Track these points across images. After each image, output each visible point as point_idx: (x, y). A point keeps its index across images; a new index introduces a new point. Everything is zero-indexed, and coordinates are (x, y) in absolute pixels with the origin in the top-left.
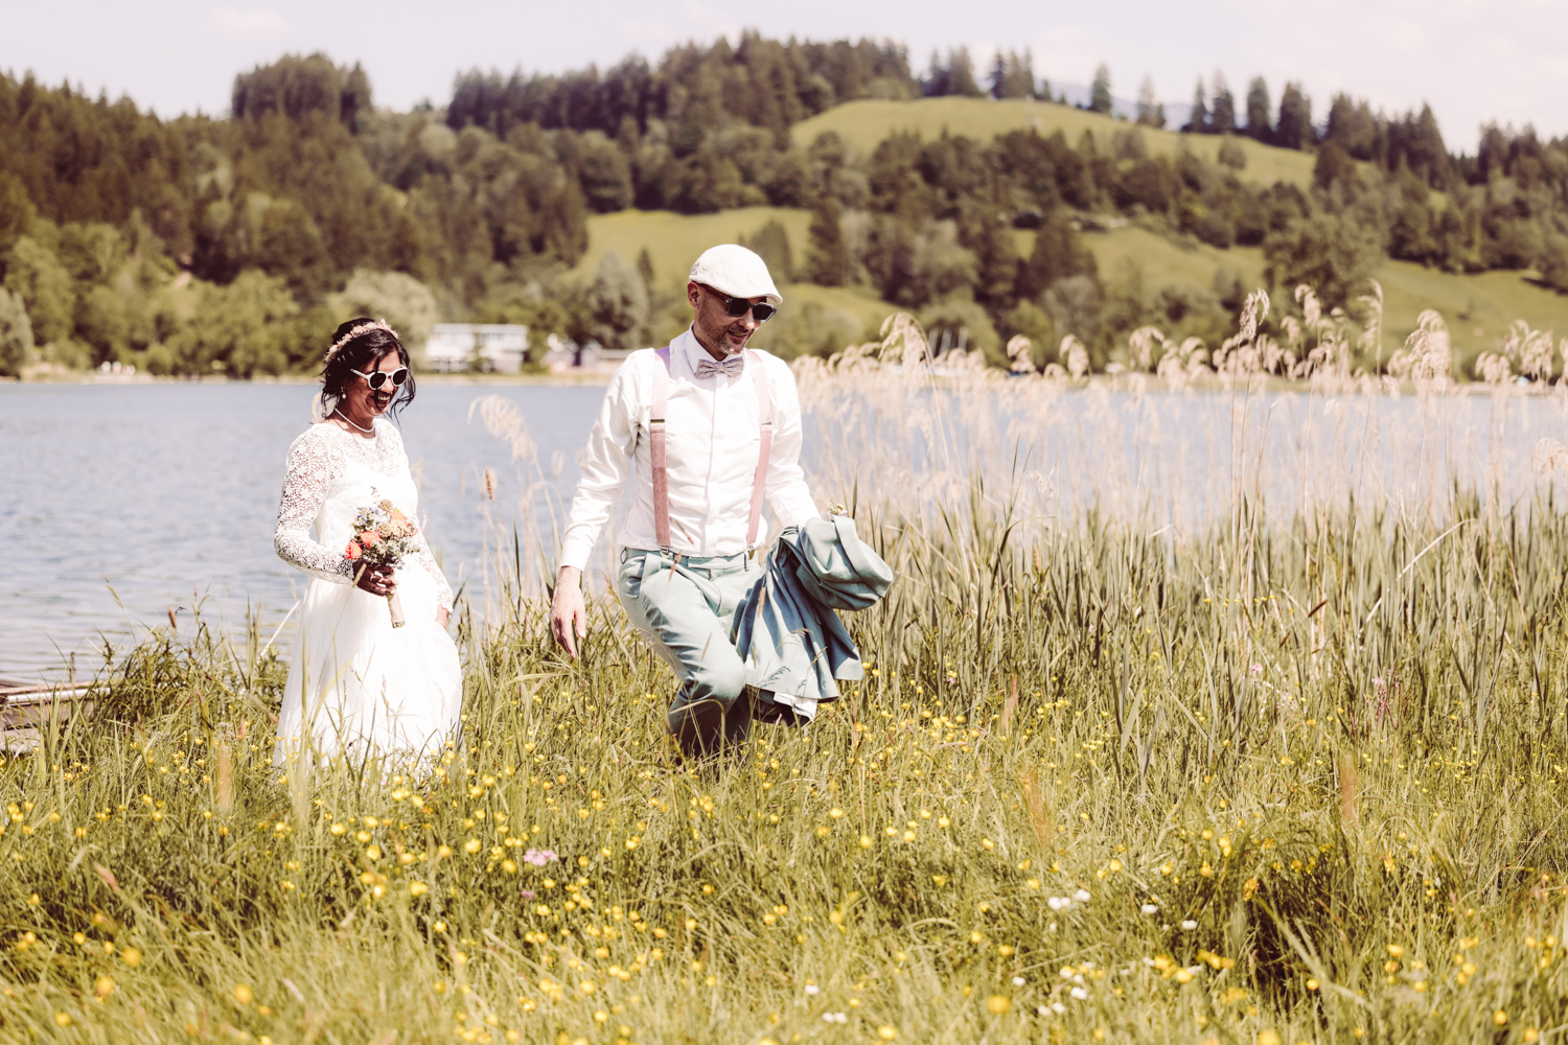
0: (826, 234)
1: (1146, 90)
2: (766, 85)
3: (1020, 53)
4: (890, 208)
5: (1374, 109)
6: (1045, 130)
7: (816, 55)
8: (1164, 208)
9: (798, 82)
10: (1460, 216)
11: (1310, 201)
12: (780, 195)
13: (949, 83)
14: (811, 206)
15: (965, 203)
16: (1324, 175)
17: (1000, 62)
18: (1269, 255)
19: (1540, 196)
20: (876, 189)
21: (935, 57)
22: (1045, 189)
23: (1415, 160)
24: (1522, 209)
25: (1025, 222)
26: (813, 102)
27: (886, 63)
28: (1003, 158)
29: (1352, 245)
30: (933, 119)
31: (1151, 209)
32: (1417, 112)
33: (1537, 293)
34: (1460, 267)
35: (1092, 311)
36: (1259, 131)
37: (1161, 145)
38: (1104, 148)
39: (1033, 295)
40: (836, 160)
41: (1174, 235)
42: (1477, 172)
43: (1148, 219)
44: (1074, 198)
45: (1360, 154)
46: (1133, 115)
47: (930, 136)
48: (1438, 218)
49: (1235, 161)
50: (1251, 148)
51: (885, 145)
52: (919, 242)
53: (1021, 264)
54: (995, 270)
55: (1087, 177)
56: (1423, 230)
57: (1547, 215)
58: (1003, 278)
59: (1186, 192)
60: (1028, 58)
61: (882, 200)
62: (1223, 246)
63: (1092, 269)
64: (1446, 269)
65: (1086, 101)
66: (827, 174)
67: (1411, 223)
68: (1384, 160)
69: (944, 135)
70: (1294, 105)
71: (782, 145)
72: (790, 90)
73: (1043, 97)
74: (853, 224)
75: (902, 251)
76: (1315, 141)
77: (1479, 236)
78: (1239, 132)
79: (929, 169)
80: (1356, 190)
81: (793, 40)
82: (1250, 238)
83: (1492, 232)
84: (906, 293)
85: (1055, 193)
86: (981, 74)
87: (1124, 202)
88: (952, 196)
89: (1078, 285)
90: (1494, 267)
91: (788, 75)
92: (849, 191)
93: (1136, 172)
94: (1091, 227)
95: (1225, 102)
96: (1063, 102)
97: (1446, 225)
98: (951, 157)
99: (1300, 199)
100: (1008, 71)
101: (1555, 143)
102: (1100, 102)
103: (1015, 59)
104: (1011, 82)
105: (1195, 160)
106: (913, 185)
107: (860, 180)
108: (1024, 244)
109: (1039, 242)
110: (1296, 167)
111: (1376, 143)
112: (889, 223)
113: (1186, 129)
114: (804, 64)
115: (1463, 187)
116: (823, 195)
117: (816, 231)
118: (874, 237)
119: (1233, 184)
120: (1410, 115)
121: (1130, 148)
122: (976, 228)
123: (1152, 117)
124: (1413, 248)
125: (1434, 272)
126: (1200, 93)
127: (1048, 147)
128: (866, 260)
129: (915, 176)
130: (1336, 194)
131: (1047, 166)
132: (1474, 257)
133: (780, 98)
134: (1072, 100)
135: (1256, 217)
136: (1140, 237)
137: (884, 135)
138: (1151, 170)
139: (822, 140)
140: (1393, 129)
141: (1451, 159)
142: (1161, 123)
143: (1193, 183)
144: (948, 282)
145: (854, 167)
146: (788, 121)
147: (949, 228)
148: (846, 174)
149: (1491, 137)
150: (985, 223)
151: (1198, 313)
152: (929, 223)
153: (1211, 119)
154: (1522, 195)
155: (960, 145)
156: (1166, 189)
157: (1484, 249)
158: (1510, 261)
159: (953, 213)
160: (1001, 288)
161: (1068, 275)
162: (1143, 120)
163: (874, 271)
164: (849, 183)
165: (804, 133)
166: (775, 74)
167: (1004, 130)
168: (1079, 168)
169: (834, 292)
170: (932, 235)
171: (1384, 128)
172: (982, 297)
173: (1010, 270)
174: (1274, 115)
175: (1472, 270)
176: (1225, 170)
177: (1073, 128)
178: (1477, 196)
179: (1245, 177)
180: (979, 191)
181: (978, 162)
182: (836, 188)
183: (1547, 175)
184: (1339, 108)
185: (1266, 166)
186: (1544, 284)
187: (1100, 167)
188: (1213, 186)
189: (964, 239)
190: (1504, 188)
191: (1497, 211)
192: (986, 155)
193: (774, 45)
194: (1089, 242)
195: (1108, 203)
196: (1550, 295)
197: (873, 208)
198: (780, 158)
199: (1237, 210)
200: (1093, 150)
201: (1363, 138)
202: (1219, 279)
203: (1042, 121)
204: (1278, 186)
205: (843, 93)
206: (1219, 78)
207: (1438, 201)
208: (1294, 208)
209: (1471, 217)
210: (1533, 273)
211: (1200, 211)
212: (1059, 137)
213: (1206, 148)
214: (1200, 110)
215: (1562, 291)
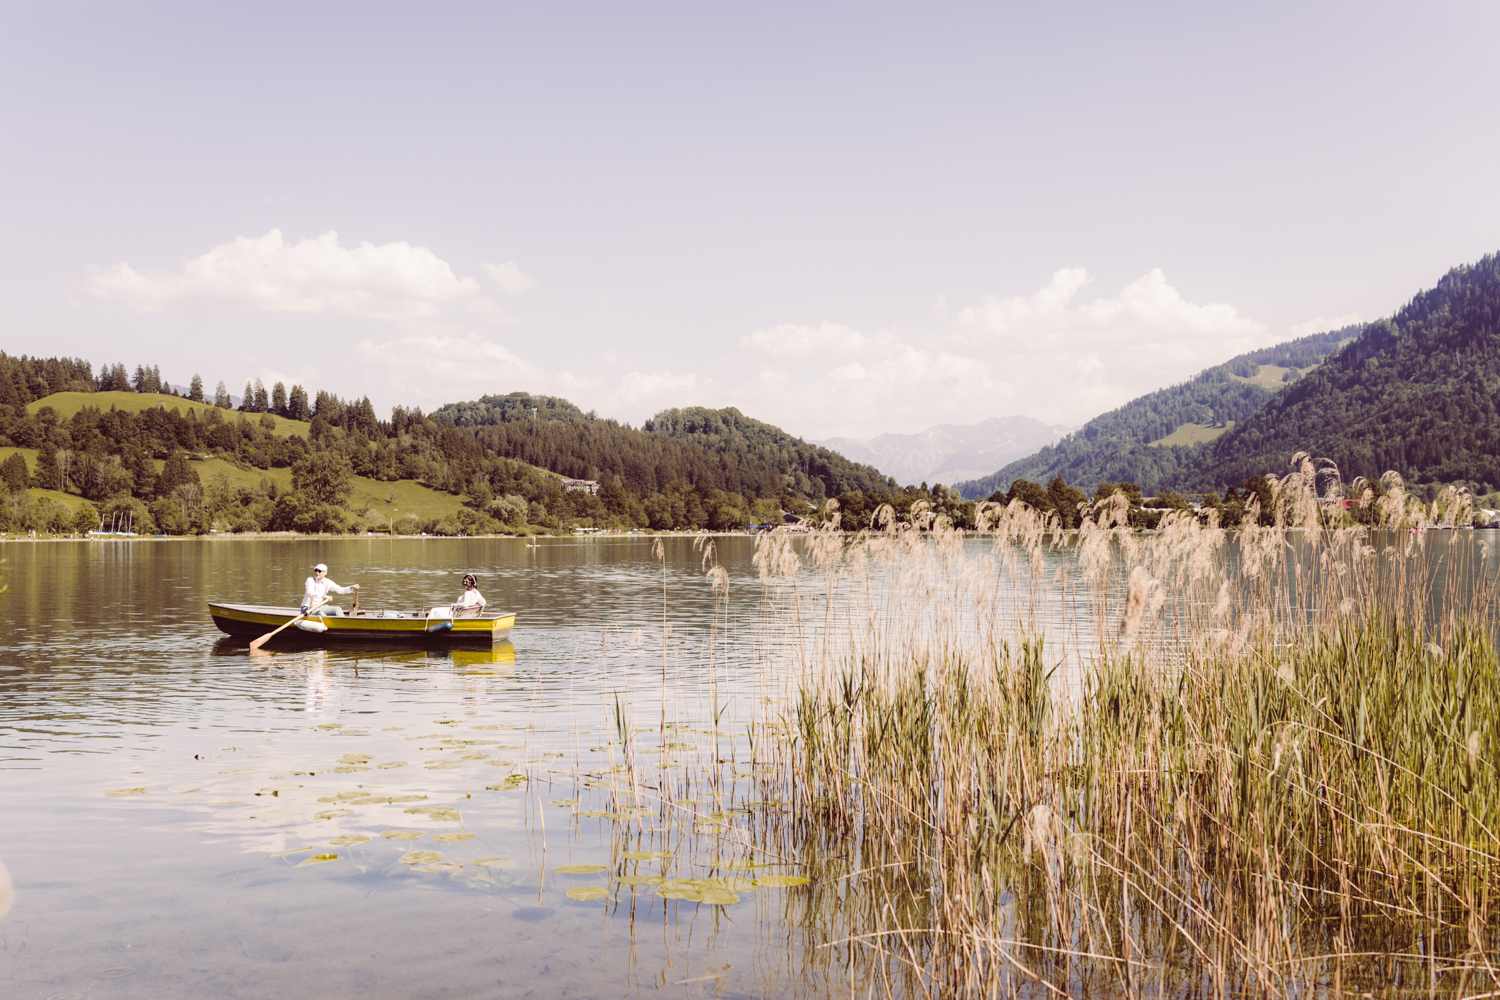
0: (47, 461)
1: (220, 388)
2: (10, 382)
3: (152, 369)
4: (84, 448)
5: (339, 400)
6: (168, 409)
7: (38, 365)
8: (233, 449)
9: (27, 381)
10: (385, 452)
11: (309, 446)
12: (19, 440)
13: (113, 382)
14: (38, 447)
15: (125, 445)
16: (316, 432)
17: (141, 372)
18: (296, 472)
19: (424, 443)
20: (74, 438)
21: (105, 369)
22: (169, 439)
23: (360, 425)
24: (415, 450)
25: (158, 456)
26: (37, 392)
27: (80, 371)
28: (146, 422)
29: (338, 467)
30: (106, 402)
31: (226, 450)
32: (362, 401)
33: (423, 488)
34: (385, 478)
35: (197, 501)
36: (283, 412)
37: (230, 417)
38: (199, 416)
39: (165, 493)
40: (52, 422)
41: (238, 463)
42: (391, 431)
43: (225, 454)
44: (184, 444)
45: (335, 423)
46: (214, 402)
47: (105, 410)
48: (374, 454)
49: (271, 426)
50: (277, 419)
51: (79, 414)
52: (101, 466)
53: (158, 476)
54: (143, 481)
55: (192, 433)
56: (366, 460)
57: (428, 452)
58: (147, 484)
59: (245, 441)
60: (157, 371)
61: (79, 444)
62: (266, 469)
63: (197, 480)
64: (378, 479)
65: (188, 395)
66: (46, 429)
67: (360, 456)
68: (346, 427)
69: (113, 410)
70: (298, 396)
71: (20, 414)
72: (24, 385)
73: (165, 391)
74: (63, 456)
75: (93, 470)
76: (311, 417)
77: (394, 463)
78: (270, 411)
79: (104, 427)
80: (332, 440)
81: (24, 358)
82: (278, 464)
83: (401, 461)
84: (94, 492)
85: (174, 440)
86: (130, 377)
87: (211, 446)
88: (118, 441)
89: (190, 487)
90: (402, 478)
91: (23, 376)
92: (59, 439)
93: (217, 430)
94: (194, 458)
95: (262, 395)
96: (176, 394)
97: (378, 457)
98: (116, 421)
99: (304, 445)
100: (145, 378)
101: (430, 417)
102: (196, 394)
103: (148, 369)
104: (148, 382)
105: (249, 424)
106: (95, 436)
107: (66, 433)
108: (159, 467)
109: (167, 464)
110: (302, 429)
111: (341, 416)
112: (83, 456)
113: (241, 409)
114: (32, 372)
115: (385, 439)
116: (44, 441)
117: (40, 459)
118: (75, 463)
119: (268, 437)
120: (358, 403)
121: (213, 418)
122: (133, 459)
123: (224, 402)
124: (362, 469)
125: (372, 480)
126: (248, 390)
127: (171, 417)
128: (70, 476)
129: (97, 431)
130: (322, 442)
131: (171, 427)
132: (392, 473)
133: (18, 389)
134: (181, 394)
135: (282, 454)
136: (221, 463)
137: (80, 410)
138: (226, 429)
139: (43, 412)
140: (349, 410)
141: (379, 425)
142: (230, 406)
143: (247, 436)
144: (118, 486)
145: (61, 426)
146: (23, 402)
147: (117, 459)
148: (58, 430)
149: (398, 414)
150: (136, 456)
151: (257, 502)
152: (106, 456)
153: (254, 403)
154: (415, 442)
155: (122, 415)
156: (234, 439)
157: (397, 469)
158: (410, 475)
159: (119, 451)
160: (146, 489)
161: (183, 483)
162: (219, 404)
163: (74, 480)
164: (60, 435)
165: (33, 408)
166: (15, 375)
167: (146, 408)
168: (187, 428)
169: (53, 492)
170: (108, 462)
171: (344, 409)
172: (136, 494)
173: (152, 481)
174: (288, 404)
175: (390, 479)
176: (263, 429)
177: (184, 408)
178: (393, 444)
179: (274, 433)
180: (132, 439)
181: (132, 424)
182: (52, 438)
183: (427, 433)
184: (321, 399)
185: (284, 428)
186: (427, 486)
187: (198, 427)
188: (259, 439)
189: (126, 465)
190: (406, 440)
191: (403, 451)
192: (136, 421)
193: (14, 360)
194: (194, 466)
195: (203, 446)
196: (431, 490)
197: (74, 448)
198: (19, 420)
199: (271, 450)
200: (195, 419)
201: (333, 414)
202: (262, 485)
203: (167, 404)
204: (292, 437)
205: (54, 388)
206: (258, 382)
207: (373, 445)
208: (302, 450)
209: (390, 453)
210: (421, 481)
211: (252, 450)
212: (176, 411)
213: (254, 418)
214: (249, 399)
215: (436, 489)
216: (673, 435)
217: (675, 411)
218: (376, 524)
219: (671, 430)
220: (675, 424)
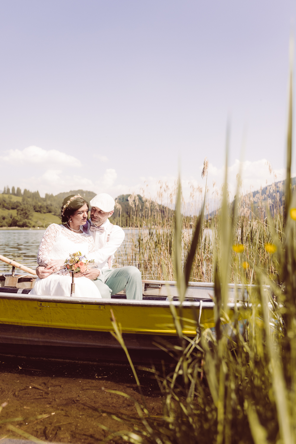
5: (30, 191)
8: (0, 204)
11: (22, 204)
16: (24, 200)
18: (18, 210)
19: (54, 203)
23: (36, 198)
24: (51, 205)
29: (29, 209)
32: (36, 191)
33: (53, 215)
36: (14, 194)
41: (2, 208)
42: (45, 200)
45: (29, 197)
49: (11, 198)
50: (13, 196)
56: (38, 208)
62: (9, 210)
64: (41, 213)
67: (36, 207)
68: (32, 198)
70: (19, 190)
76: (22, 196)
77: (45, 209)
78: (11, 194)
80: (28, 202)
82: (13, 209)
83: (47, 208)
90: (47, 212)
95: (8, 190)
97: (41, 207)
99: (20, 203)
101: (56, 196)
105: (5, 198)
110: (20, 199)
111: (31, 196)
113: (3, 193)
115: (43, 202)
119: (10, 201)
124: (36, 210)
125: (39, 213)
126: (5, 188)
130: (25, 202)
132: (45, 211)
135: (14, 206)
140: (33, 194)
141: (41, 198)
143: (4, 201)
149: (47, 195)
151: (7, 219)
154: (51, 203)
156: (1, 202)
158: (50, 212)
174: (16, 192)
175: (44, 213)
176: (9, 199)
178: (45, 203)
179: (12, 200)
183: (55, 200)
184: (25, 191)
185: (15, 199)
186: (55, 215)
188: (7, 201)
190: (49, 202)
191: (48, 205)
199: (11, 205)
201: (29, 195)
202: (8, 214)
204: (17, 201)
206: (8, 186)
207: (39, 204)
208: (20, 205)
209: (44, 206)
210: (53, 213)
211: (6, 205)
213: (6, 196)
214: (5, 191)
215: (57, 216)
216: (123, 201)
217: (123, 195)
218: (40, 225)
219: (122, 200)
220: (123, 199)
